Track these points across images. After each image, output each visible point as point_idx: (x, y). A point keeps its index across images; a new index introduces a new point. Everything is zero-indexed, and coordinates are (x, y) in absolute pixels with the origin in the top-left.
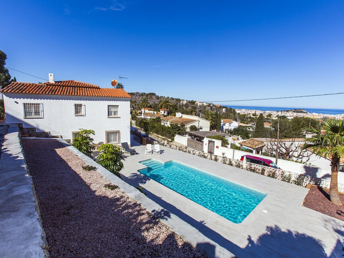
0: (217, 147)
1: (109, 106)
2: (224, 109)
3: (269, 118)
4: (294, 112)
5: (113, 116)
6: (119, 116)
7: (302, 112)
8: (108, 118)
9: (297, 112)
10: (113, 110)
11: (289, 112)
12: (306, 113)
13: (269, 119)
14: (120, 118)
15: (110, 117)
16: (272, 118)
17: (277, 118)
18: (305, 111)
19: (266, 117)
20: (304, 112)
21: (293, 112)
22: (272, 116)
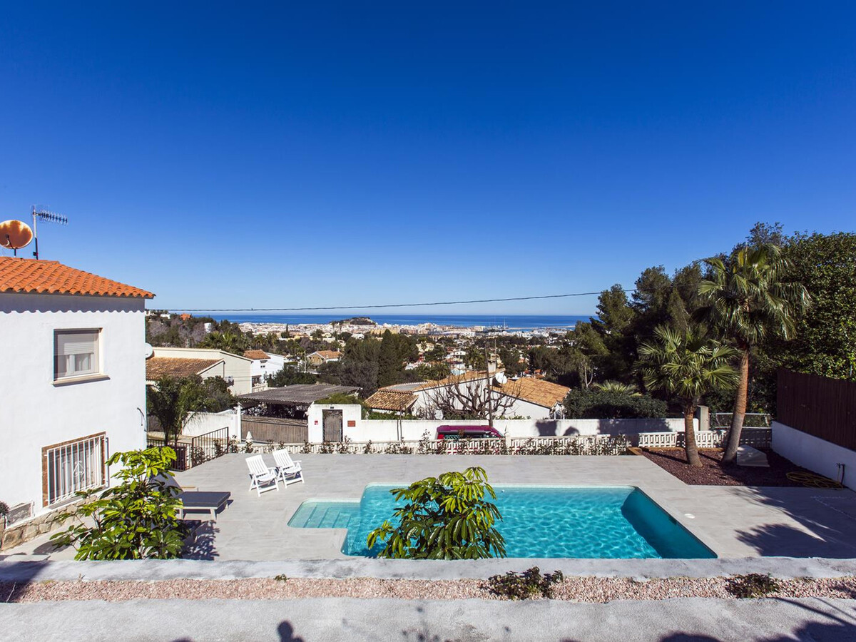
0: (352, 424)
1: (57, 333)
2: (207, 325)
3: (318, 339)
4: (353, 323)
5: (70, 375)
6: (102, 373)
7: (366, 323)
8: (56, 385)
9: (359, 323)
10: (70, 348)
11: (344, 324)
12: (373, 324)
13: (319, 342)
14: (108, 378)
15: (60, 380)
16: (324, 339)
17: (334, 339)
18: (372, 321)
19: (311, 339)
20: (370, 324)
21: (351, 323)
22: (323, 335)
